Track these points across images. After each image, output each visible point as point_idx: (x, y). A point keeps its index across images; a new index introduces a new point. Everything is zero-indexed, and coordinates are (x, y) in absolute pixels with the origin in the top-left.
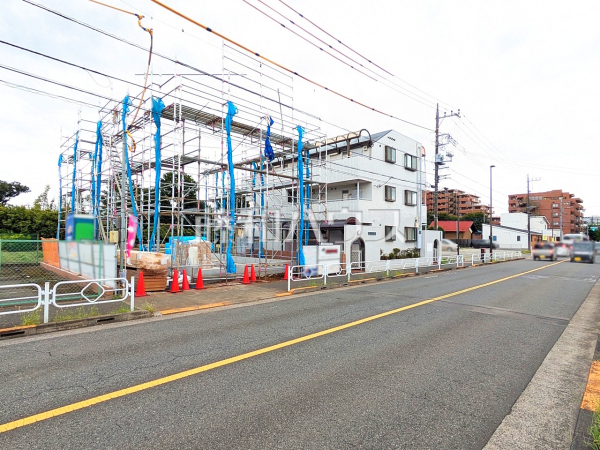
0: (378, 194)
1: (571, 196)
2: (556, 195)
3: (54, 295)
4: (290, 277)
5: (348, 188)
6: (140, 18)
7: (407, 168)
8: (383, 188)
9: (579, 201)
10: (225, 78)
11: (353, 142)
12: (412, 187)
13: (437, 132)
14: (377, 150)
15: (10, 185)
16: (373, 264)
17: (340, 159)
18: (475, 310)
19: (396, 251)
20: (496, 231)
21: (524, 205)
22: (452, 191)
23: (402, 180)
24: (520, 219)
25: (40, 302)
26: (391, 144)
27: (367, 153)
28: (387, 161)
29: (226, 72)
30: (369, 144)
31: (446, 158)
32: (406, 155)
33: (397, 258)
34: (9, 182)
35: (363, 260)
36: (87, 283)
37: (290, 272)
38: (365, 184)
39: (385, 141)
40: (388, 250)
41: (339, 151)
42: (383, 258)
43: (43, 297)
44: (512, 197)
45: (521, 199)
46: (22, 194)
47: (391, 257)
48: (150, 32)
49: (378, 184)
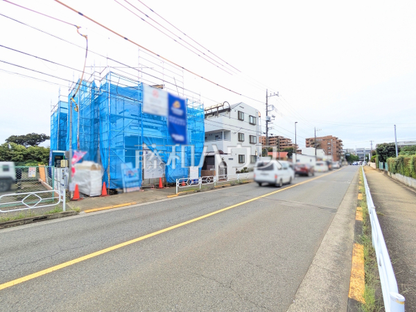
0: (234, 138)
1: (336, 138)
2: (328, 139)
4: (177, 186)
5: (217, 135)
6: (78, 28)
7: (250, 123)
8: (237, 134)
9: (340, 141)
11: (220, 109)
12: (253, 134)
13: (267, 104)
14: (234, 114)
15: (40, 136)
16: (232, 175)
17: (214, 119)
18: (283, 203)
19: (245, 168)
20: (299, 157)
21: (313, 144)
22: (277, 137)
23: (248, 130)
24: (312, 150)
26: (241, 110)
27: (228, 115)
28: (239, 119)
30: (229, 110)
31: (272, 118)
32: (250, 116)
33: (245, 172)
34: (39, 134)
35: (226, 173)
36: (27, 195)
37: (177, 182)
38: (227, 132)
39: (238, 109)
40: (241, 168)
41: (213, 114)
42: (238, 172)
44: (307, 140)
45: (312, 140)
46: (47, 141)
47: (242, 172)
48: (86, 37)
49: (234, 132)
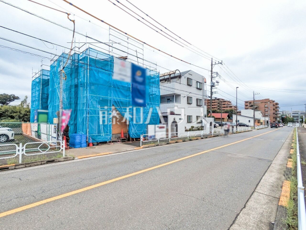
0: (184, 100)
1: (273, 102)
2: (266, 101)
3: (25, 150)
4: (141, 140)
5: (169, 98)
6: (68, 15)
7: (197, 88)
8: (186, 98)
9: (277, 104)
10: (111, 45)
11: (172, 76)
12: (200, 97)
13: (212, 71)
14: (184, 80)
15: (10, 96)
16: (182, 133)
17: (166, 84)
18: (229, 155)
19: (192, 127)
20: (239, 118)
21: (252, 106)
22: (219, 99)
23: (195, 94)
24: (250, 112)
25: (17, 153)
26: (190, 77)
27: (179, 81)
28: (188, 85)
29: (111, 42)
30: (180, 77)
31: (216, 84)
32: (197, 82)
33: (193, 130)
35: (177, 131)
36: (41, 144)
37: (142, 137)
38: (178, 96)
39: (187, 76)
40: (189, 126)
41: (166, 80)
42: (186, 131)
43: (19, 150)
44: (246, 102)
45: (250, 103)
47: (190, 130)
48: (74, 21)
49: (184, 96)
